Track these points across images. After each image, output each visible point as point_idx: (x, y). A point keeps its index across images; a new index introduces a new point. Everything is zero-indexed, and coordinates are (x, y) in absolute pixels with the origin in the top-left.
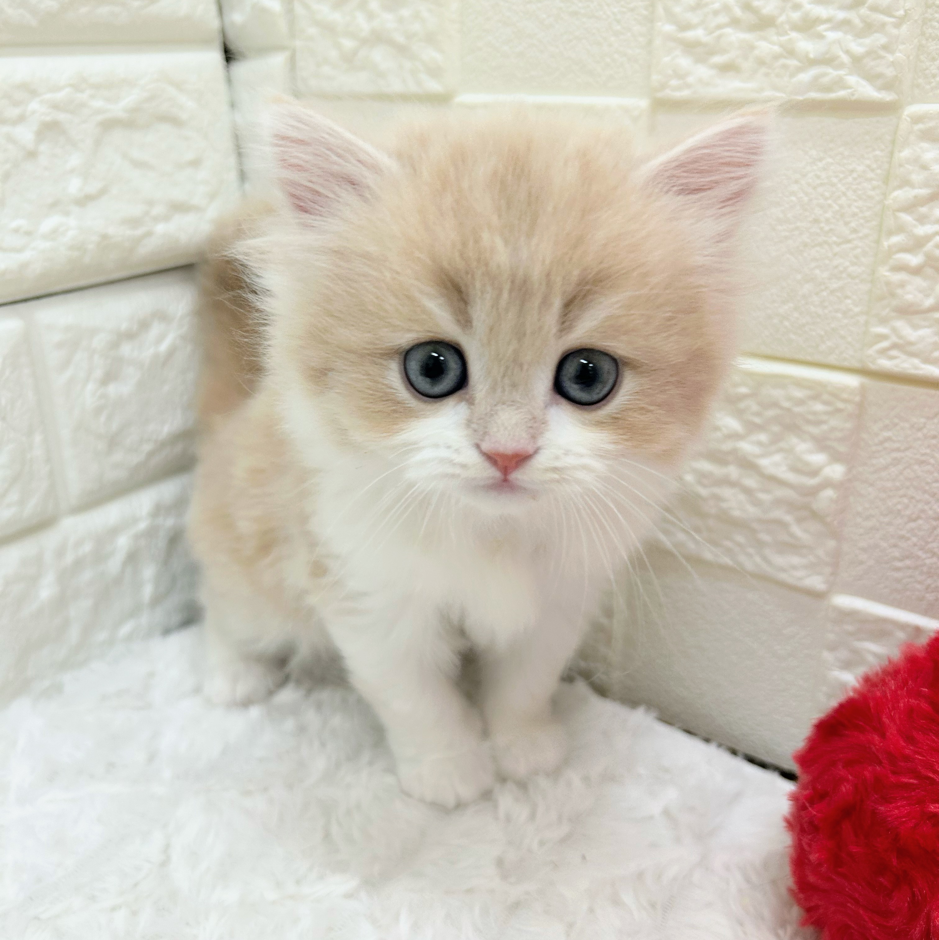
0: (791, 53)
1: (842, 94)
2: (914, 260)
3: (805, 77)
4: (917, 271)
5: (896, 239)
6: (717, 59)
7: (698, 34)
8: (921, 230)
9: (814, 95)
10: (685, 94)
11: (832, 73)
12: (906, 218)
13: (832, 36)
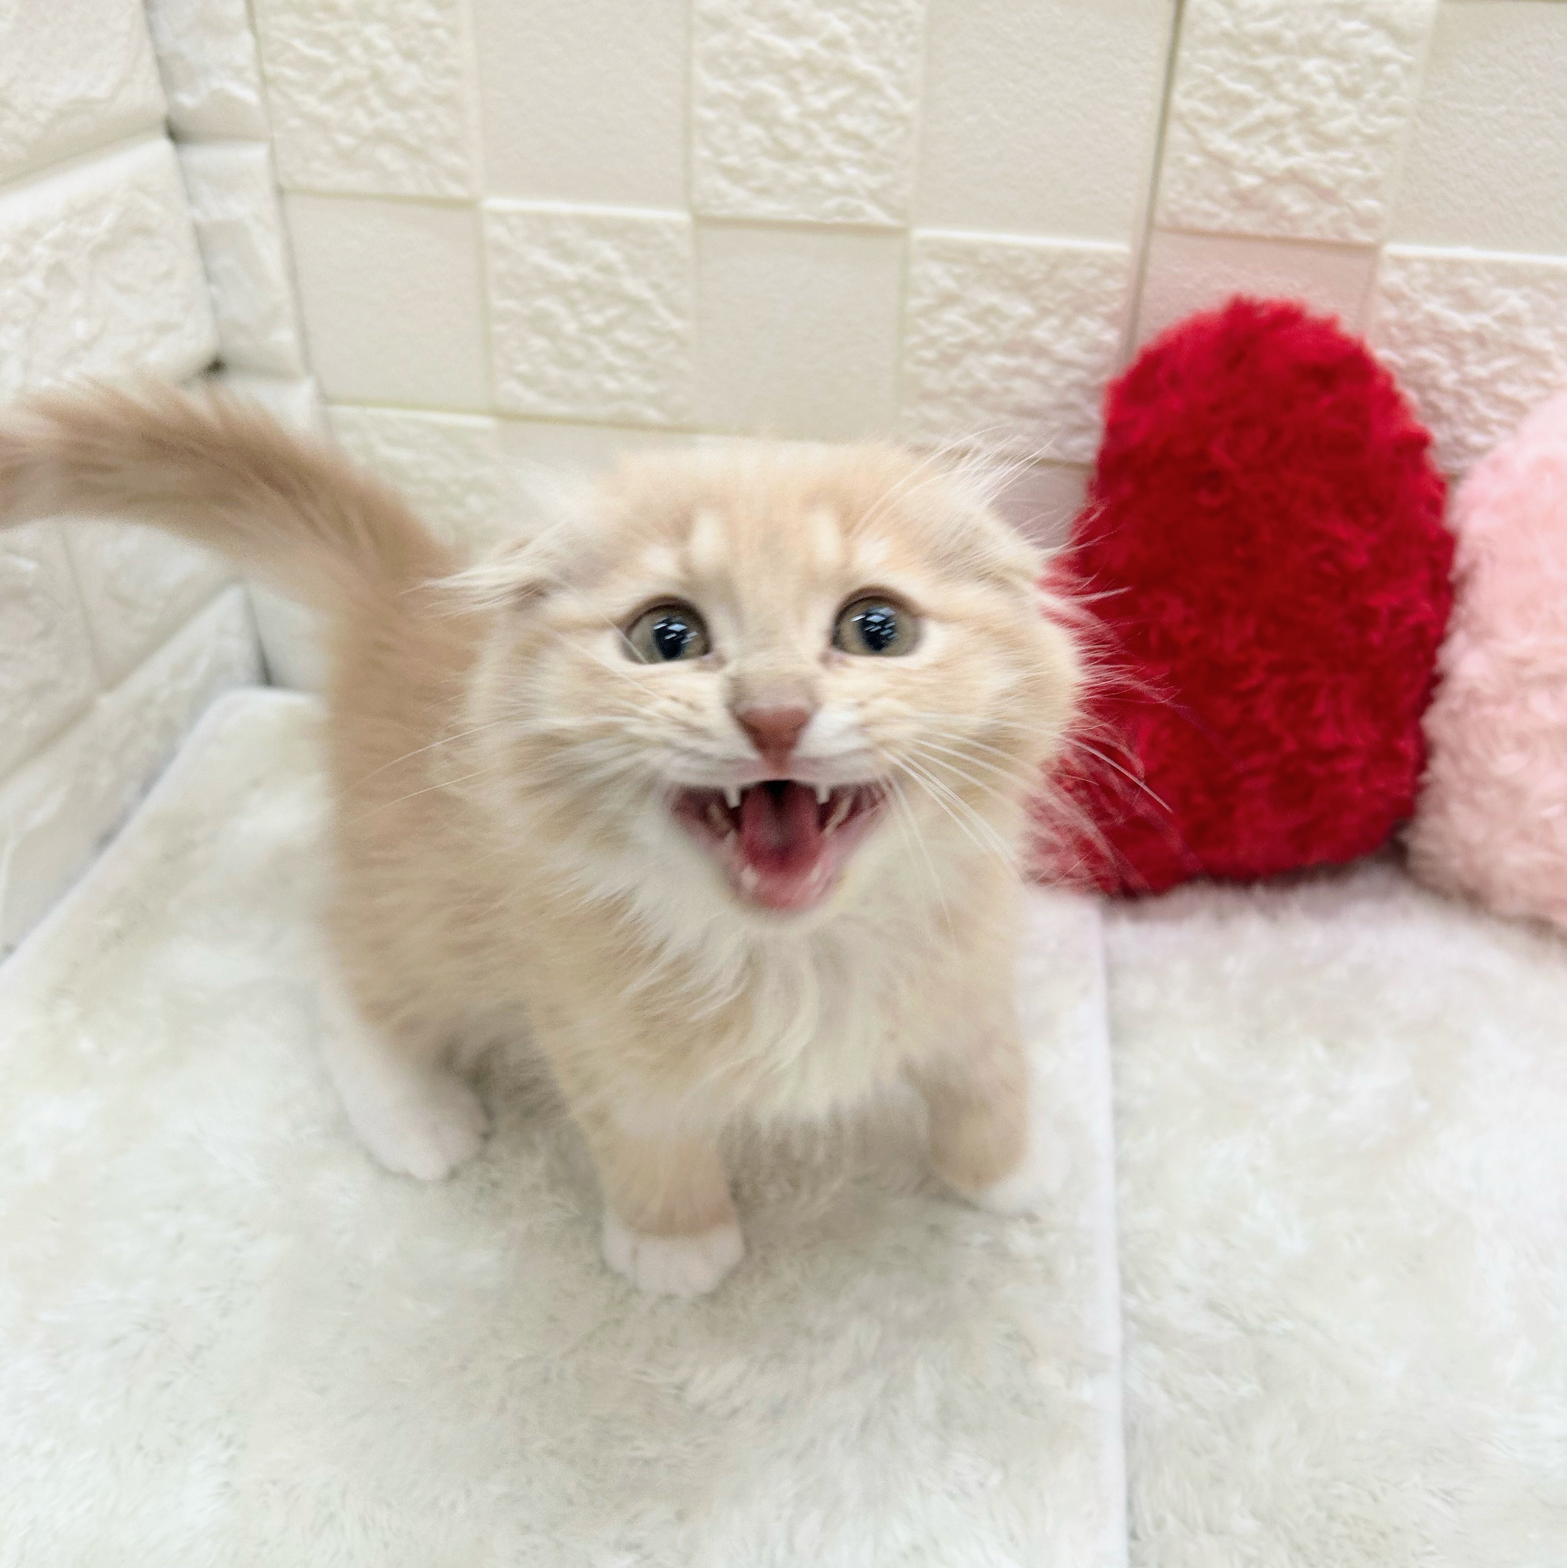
0: (815, 181)
1: (862, 220)
2: (929, 354)
3: (831, 203)
4: (932, 364)
5: (915, 339)
6: (754, 183)
7: (733, 160)
8: (935, 331)
9: (839, 219)
10: (724, 213)
11: (853, 202)
12: (922, 322)
13: (852, 172)
